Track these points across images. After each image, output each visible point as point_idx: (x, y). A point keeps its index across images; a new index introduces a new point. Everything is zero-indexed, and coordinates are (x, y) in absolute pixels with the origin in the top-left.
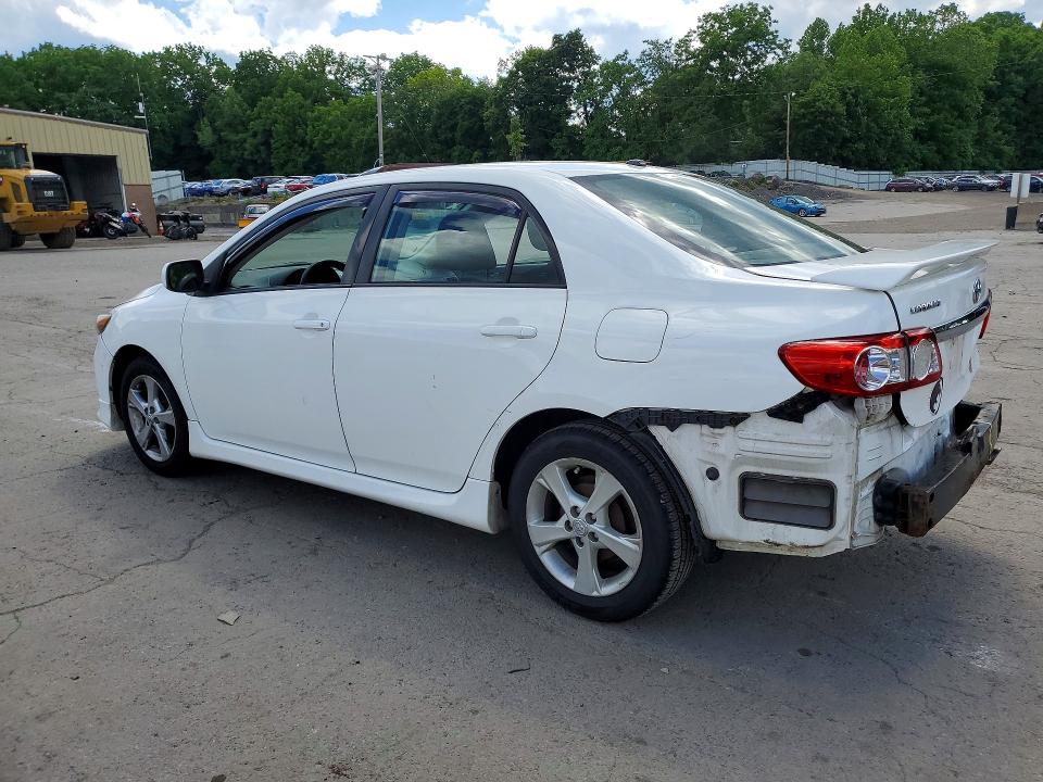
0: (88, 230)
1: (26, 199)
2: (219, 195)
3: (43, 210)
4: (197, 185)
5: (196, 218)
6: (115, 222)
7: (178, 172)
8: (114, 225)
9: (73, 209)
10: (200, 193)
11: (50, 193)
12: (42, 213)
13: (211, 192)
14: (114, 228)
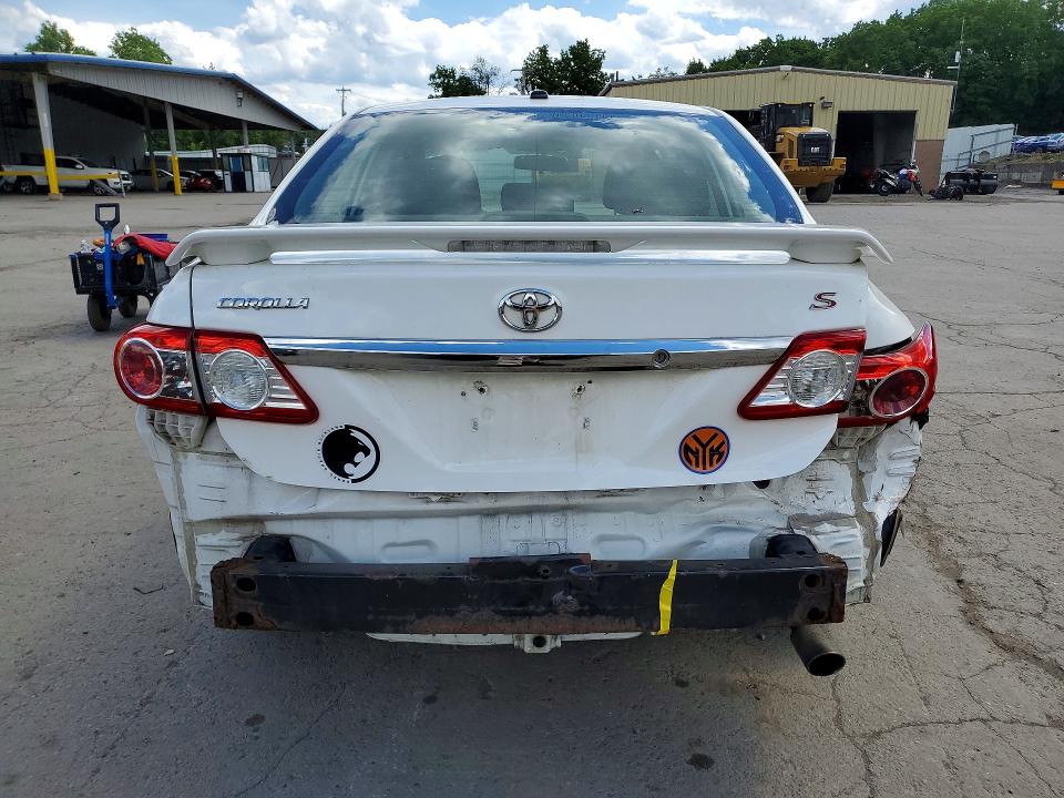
0: (872, 186)
1: (795, 155)
2: (1053, 151)
3: (807, 165)
4: (1032, 139)
5: (988, 177)
6: (891, 179)
7: (1012, 125)
8: (889, 181)
9: (832, 165)
10: (1032, 148)
11: (817, 149)
12: (804, 169)
13: (1044, 148)
14: (888, 184)
